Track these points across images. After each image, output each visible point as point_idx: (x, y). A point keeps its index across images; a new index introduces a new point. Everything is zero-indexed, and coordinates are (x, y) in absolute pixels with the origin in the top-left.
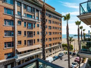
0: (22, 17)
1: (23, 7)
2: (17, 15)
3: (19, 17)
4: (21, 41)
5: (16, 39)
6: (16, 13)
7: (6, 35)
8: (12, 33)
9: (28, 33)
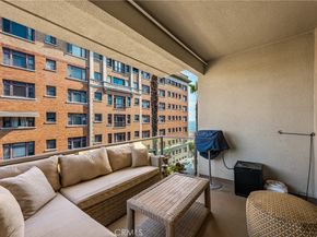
0: (103, 84)
1: (105, 63)
2: (93, 80)
3: (97, 84)
4: (101, 135)
5: (91, 132)
7: (70, 123)
8: (84, 119)
9: (115, 118)
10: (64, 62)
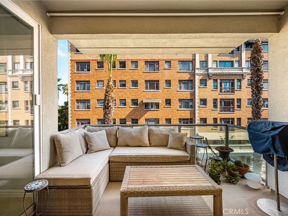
0: (208, 71)
2: (198, 69)
3: (202, 72)
4: (206, 119)
5: (197, 115)
6: (198, 65)
7: (180, 107)
8: (191, 104)
9: (221, 102)
10: (176, 60)
